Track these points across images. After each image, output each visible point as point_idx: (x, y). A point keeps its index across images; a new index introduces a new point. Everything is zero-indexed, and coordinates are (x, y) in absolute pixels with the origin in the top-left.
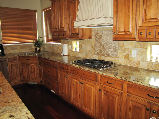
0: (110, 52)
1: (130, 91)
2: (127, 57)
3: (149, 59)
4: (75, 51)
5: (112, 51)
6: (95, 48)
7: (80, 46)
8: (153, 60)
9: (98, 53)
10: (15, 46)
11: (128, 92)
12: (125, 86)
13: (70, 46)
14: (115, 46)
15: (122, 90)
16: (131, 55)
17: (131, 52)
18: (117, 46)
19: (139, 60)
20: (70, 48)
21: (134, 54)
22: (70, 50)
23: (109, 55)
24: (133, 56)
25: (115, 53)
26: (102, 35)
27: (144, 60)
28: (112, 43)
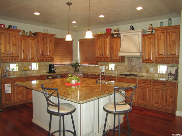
0: (137, 70)
1: (154, 84)
2: (147, 72)
3: (159, 72)
4: (111, 70)
5: (139, 69)
6: (128, 68)
7: (116, 67)
8: (161, 73)
9: (129, 70)
10: (59, 66)
11: (153, 85)
12: (152, 83)
13: (107, 67)
14: (141, 67)
15: (150, 85)
16: (150, 71)
17: (150, 69)
18: (142, 66)
19: (154, 73)
20: (107, 68)
21: (152, 70)
22: (107, 69)
23: (137, 71)
24: (151, 71)
25: (140, 70)
26: (133, 60)
27: (157, 73)
28: (138, 65)
